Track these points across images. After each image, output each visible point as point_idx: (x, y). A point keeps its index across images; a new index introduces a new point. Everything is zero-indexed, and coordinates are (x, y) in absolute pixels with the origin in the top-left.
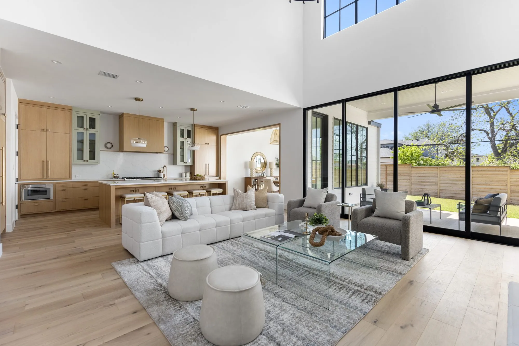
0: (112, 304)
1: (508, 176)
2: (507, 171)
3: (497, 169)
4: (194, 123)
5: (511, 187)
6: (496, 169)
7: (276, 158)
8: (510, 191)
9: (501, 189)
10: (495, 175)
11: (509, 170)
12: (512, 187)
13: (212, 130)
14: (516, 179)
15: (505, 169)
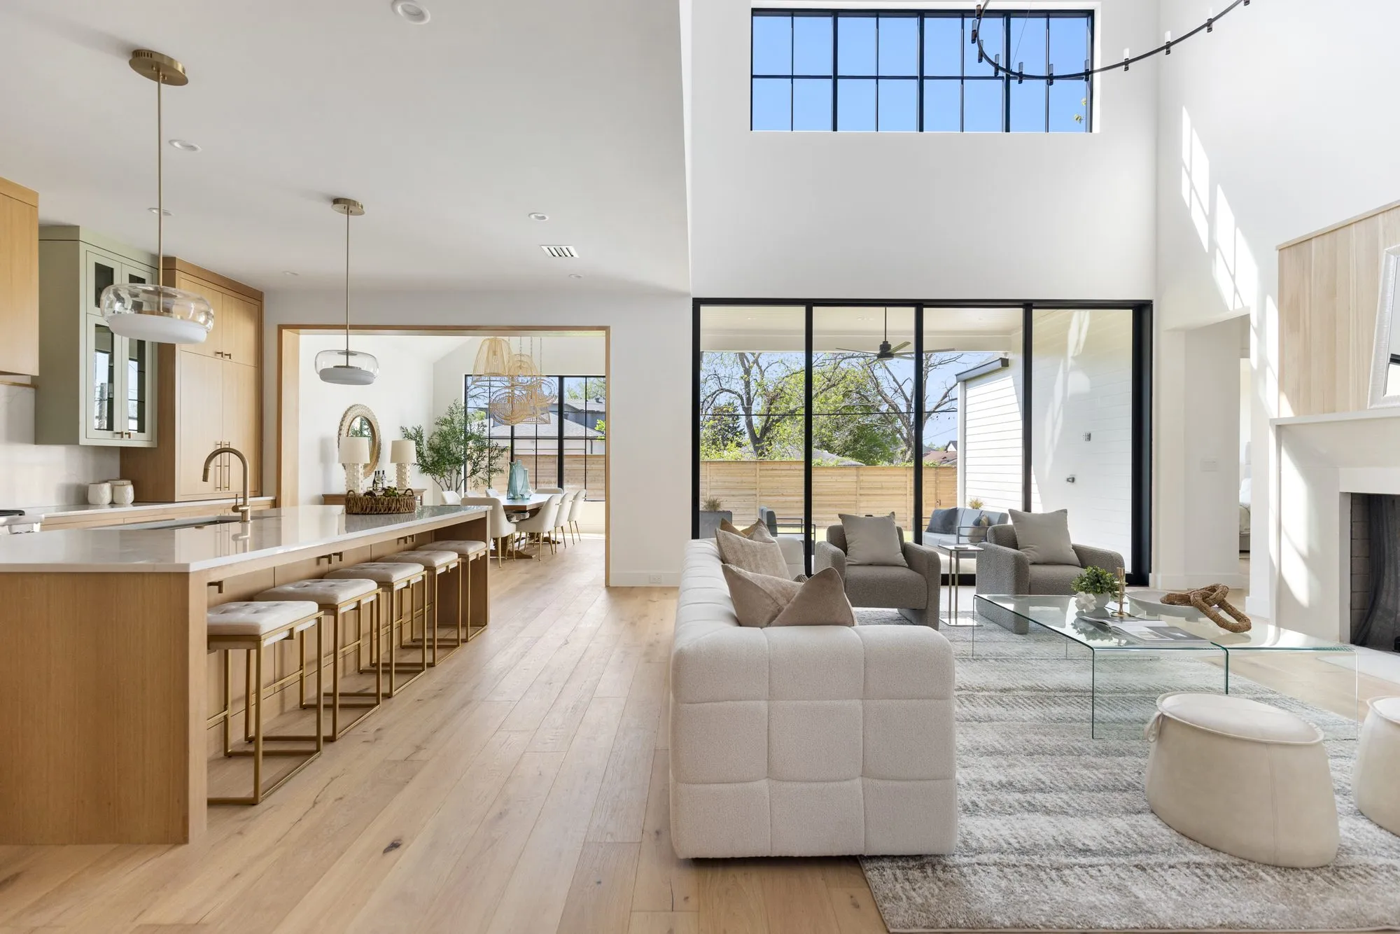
4: (167, 251)
7: (402, 428)
10: (789, 477)
13: (240, 296)
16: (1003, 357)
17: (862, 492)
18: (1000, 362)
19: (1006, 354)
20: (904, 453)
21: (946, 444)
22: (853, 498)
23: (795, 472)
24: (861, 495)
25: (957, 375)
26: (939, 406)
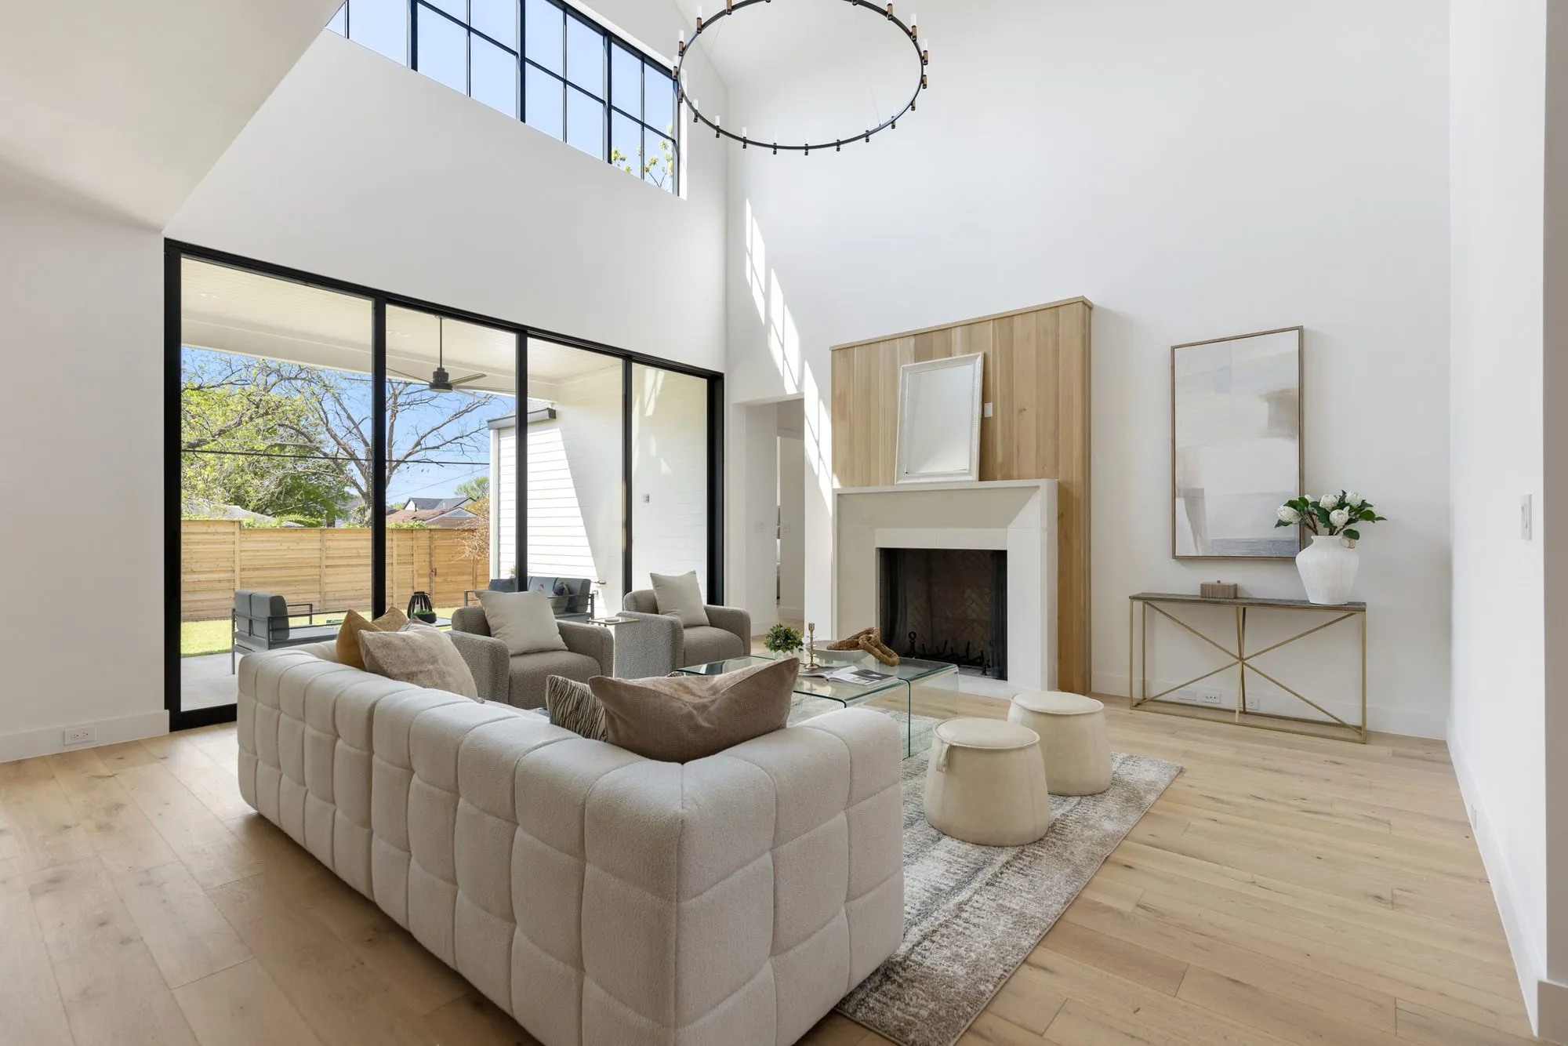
0: (1144, 908)
1: (237, 547)
2: (234, 533)
3: (212, 529)
5: (242, 573)
6: (209, 527)
8: (241, 583)
9: (220, 581)
10: (204, 544)
11: (237, 531)
12: (246, 574)
14: (251, 554)
15: (230, 529)
16: (550, 407)
17: (330, 562)
18: (547, 412)
19: (552, 404)
20: (362, 511)
21: (406, 502)
22: (316, 571)
23: (216, 537)
24: (327, 566)
25: (489, 422)
26: (410, 454)
